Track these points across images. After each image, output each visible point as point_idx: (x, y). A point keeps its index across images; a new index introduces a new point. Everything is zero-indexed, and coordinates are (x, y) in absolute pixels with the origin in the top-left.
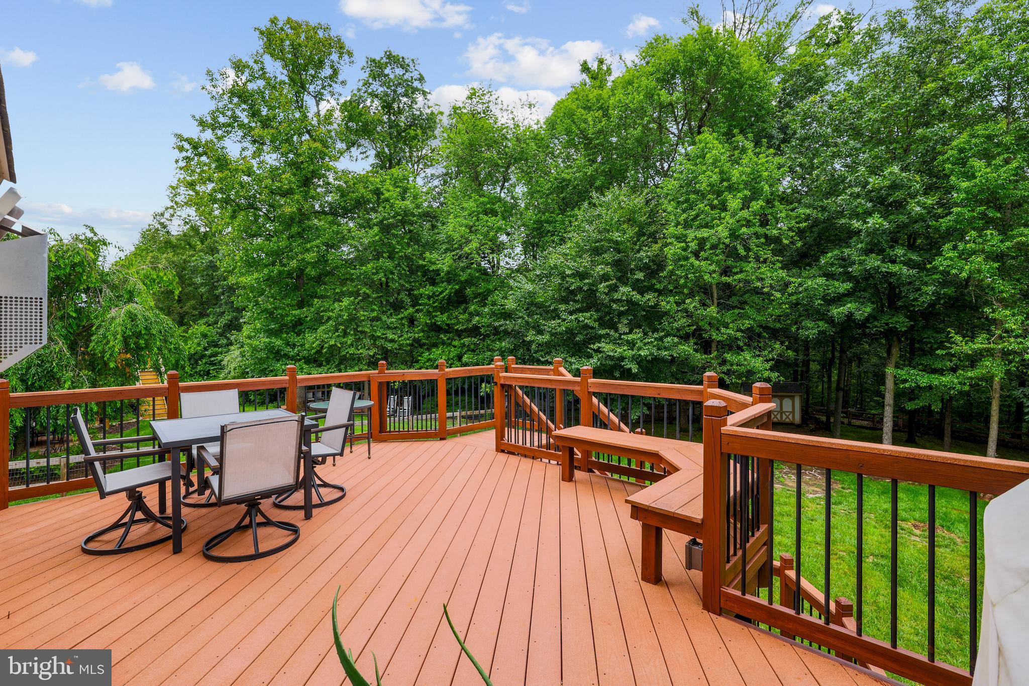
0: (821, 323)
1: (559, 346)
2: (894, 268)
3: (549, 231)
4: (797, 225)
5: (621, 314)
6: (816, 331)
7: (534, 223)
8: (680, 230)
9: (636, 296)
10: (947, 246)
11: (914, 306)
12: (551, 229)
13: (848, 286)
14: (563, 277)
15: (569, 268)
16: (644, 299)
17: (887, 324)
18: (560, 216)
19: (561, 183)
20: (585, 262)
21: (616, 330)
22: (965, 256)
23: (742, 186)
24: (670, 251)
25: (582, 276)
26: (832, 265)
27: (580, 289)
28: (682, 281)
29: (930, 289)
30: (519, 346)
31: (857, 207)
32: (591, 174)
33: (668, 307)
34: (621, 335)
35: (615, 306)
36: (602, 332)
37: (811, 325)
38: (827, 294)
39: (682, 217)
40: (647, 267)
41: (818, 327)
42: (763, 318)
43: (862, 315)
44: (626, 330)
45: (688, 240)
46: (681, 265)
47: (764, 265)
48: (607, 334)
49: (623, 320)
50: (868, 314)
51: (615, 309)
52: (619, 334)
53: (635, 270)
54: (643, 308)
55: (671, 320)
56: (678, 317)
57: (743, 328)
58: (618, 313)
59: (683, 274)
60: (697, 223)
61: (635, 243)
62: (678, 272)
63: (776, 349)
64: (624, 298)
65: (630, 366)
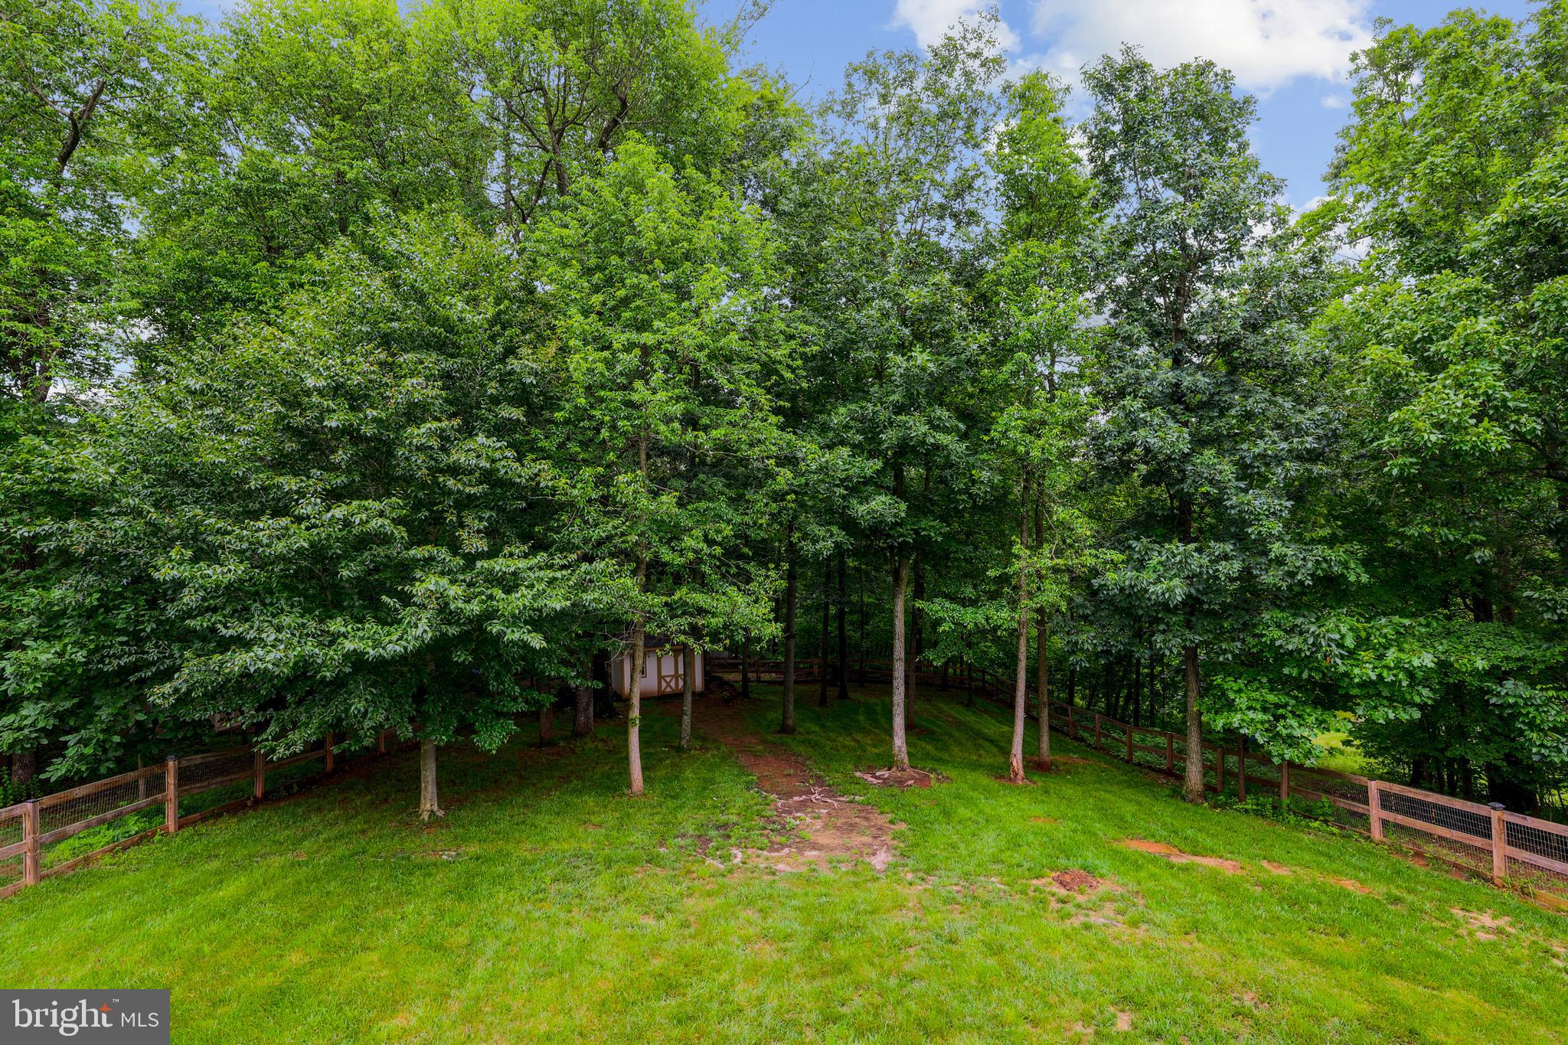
0: (836, 529)
1: (271, 593)
2: (944, 439)
3: (227, 297)
4: (802, 349)
6: (830, 544)
8: (593, 324)
11: (957, 501)
13: (874, 465)
15: (316, 373)
16: (526, 472)
17: (917, 532)
20: (362, 367)
21: (455, 547)
24: (575, 363)
25: (355, 399)
26: (847, 427)
27: (350, 433)
30: (120, 595)
33: (575, 492)
34: (471, 559)
35: (451, 483)
36: (418, 552)
37: (822, 533)
38: (848, 478)
39: (597, 299)
40: (522, 397)
41: (832, 535)
42: (747, 519)
43: (895, 516)
44: (480, 544)
45: (616, 346)
46: (602, 400)
47: (760, 415)
48: (432, 558)
49: (468, 520)
50: (903, 515)
51: (450, 493)
52: (465, 556)
53: (495, 401)
54: (519, 491)
55: (578, 521)
56: (592, 513)
57: (719, 539)
58: (456, 501)
59: (607, 418)
60: (627, 315)
61: (493, 338)
62: (597, 413)
63: (770, 580)
64: (484, 463)
65: (516, 636)
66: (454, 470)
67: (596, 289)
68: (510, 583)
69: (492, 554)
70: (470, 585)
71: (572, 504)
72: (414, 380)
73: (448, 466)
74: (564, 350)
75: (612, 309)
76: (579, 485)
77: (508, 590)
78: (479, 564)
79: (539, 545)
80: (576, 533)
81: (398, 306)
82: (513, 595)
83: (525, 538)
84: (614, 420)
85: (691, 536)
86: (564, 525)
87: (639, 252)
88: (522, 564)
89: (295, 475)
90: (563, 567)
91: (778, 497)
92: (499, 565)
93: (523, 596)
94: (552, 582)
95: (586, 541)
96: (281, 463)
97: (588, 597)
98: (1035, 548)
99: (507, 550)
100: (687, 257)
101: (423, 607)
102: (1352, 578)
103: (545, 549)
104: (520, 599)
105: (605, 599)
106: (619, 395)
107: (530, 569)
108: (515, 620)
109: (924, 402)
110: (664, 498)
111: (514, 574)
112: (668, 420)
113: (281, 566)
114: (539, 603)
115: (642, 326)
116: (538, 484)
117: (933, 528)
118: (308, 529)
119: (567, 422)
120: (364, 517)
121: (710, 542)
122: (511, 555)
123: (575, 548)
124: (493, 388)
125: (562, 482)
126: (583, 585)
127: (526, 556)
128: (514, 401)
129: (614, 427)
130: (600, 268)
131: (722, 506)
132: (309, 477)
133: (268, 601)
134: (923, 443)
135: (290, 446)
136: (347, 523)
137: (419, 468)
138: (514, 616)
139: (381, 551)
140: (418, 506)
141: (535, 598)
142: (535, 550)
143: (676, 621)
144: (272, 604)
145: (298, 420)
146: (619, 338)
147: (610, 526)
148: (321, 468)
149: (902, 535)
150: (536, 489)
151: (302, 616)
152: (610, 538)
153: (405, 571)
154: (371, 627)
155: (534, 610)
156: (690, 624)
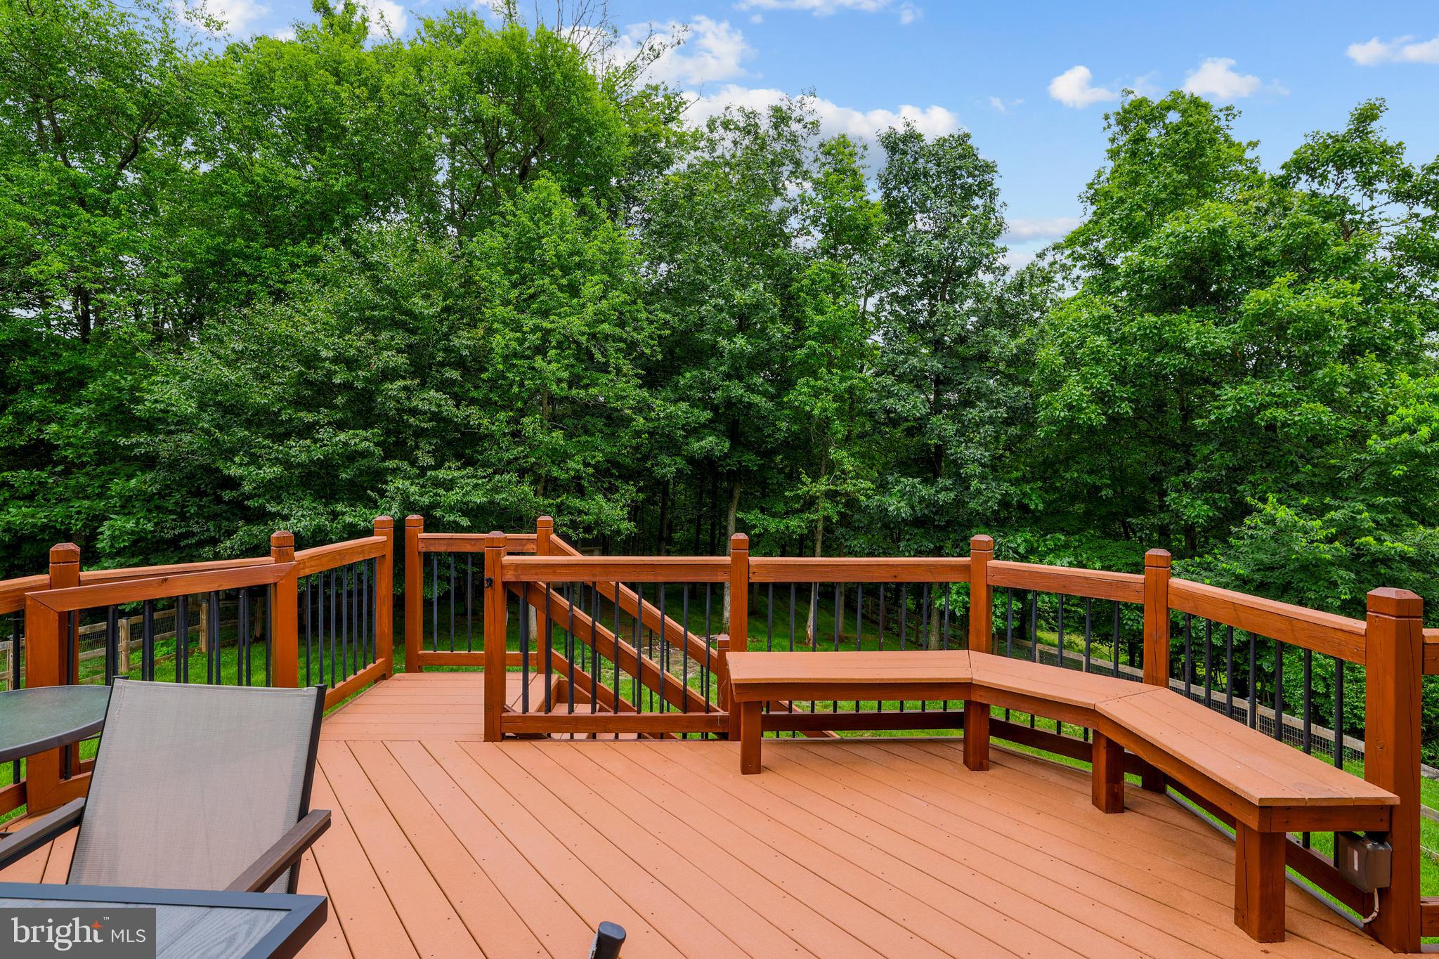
0: (678, 459)
2: (756, 399)
4: (658, 333)
5: (420, 433)
6: (673, 469)
7: (208, 251)
8: (509, 312)
9: (449, 408)
10: (802, 381)
11: (767, 442)
12: (247, 269)
13: (707, 415)
14: (311, 360)
15: (327, 347)
16: (461, 414)
17: (740, 463)
18: (271, 249)
19: (274, 189)
20: (356, 342)
21: (413, 462)
22: (816, 394)
23: (598, 267)
24: (497, 341)
25: (350, 364)
26: (691, 387)
27: (347, 386)
28: (515, 389)
29: (784, 425)
31: (722, 322)
32: (341, 190)
33: (494, 428)
34: (423, 470)
35: (412, 420)
36: (391, 464)
37: (668, 462)
38: (688, 424)
39: (514, 294)
40: (460, 364)
41: (675, 464)
42: (615, 449)
43: (721, 451)
44: (430, 461)
45: (525, 329)
46: (514, 366)
47: (624, 379)
48: (398, 468)
49: (422, 445)
50: (726, 451)
51: (410, 426)
52: (419, 467)
53: (442, 364)
54: (457, 427)
55: (495, 447)
56: (505, 442)
57: (593, 463)
58: (414, 432)
59: (517, 379)
60: (535, 306)
61: (441, 322)
62: (510, 375)
63: (629, 491)
64: (434, 409)
65: (452, 518)
66: (414, 412)
67: (514, 286)
68: (449, 485)
69: (438, 466)
70: (423, 486)
71: (492, 436)
72: (390, 353)
73: (410, 409)
74: (490, 331)
75: (525, 300)
76: (497, 423)
77: (447, 490)
78: (429, 473)
79: (470, 462)
80: (492, 455)
81: (377, 300)
82: (451, 492)
83: (458, 456)
84: (522, 380)
85: (574, 461)
86: (486, 450)
87: (544, 263)
88: (456, 474)
89: (309, 411)
90: (485, 477)
91: (638, 434)
92: (442, 474)
93: (457, 493)
94: (476, 486)
95: (500, 460)
96: (299, 403)
97: (498, 497)
98: (815, 477)
99: (447, 464)
100: (579, 266)
101: (393, 499)
102: (1032, 507)
103: (472, 466)
104: (454, 496)
105: (511, 499)
106: (526, 363)
107: (462, 477)
108: (451, 509)
109: (745, 371)
110: (554, 434)
111: (451, 480)
112: (559, 381)
113: (300, 470)
114: (468, 498)
115: (545, 314)
116: (469, 422)
117: (751, 460)
118: (321, 446)
119: (490, 380)
120: (357, 441)
121: (586, 465)
122: (450, 468)
123: (491, 465)
124: (440, 357)
125: (485, 421)
126: (496, 490)
127: (459, 469)
128: (455, 366)
129: (521, 385)
130: (517, 270)
131: (598, 439)
132: (319, 413)
133: (291, 492)
134: (740, 401)
135: (307, 393)
136: (345, 444)
137: (391, 409)
138: (450, 506)
139: (364, 462)
140: (388, 433)
141: (464, 495)
142: (464, 466)
143: (561, 518)
144: (294, 494)
145: (312, 375)
146: (529, 322)
147: (517, 451)
148: (326, 408)
149: (729, 465)
150: (467, 425)
151: (313, 502)
152: (516, 459)
153: (379, 476)
154: (360, 509)
155: (464, 503)
156: (571, 520)
